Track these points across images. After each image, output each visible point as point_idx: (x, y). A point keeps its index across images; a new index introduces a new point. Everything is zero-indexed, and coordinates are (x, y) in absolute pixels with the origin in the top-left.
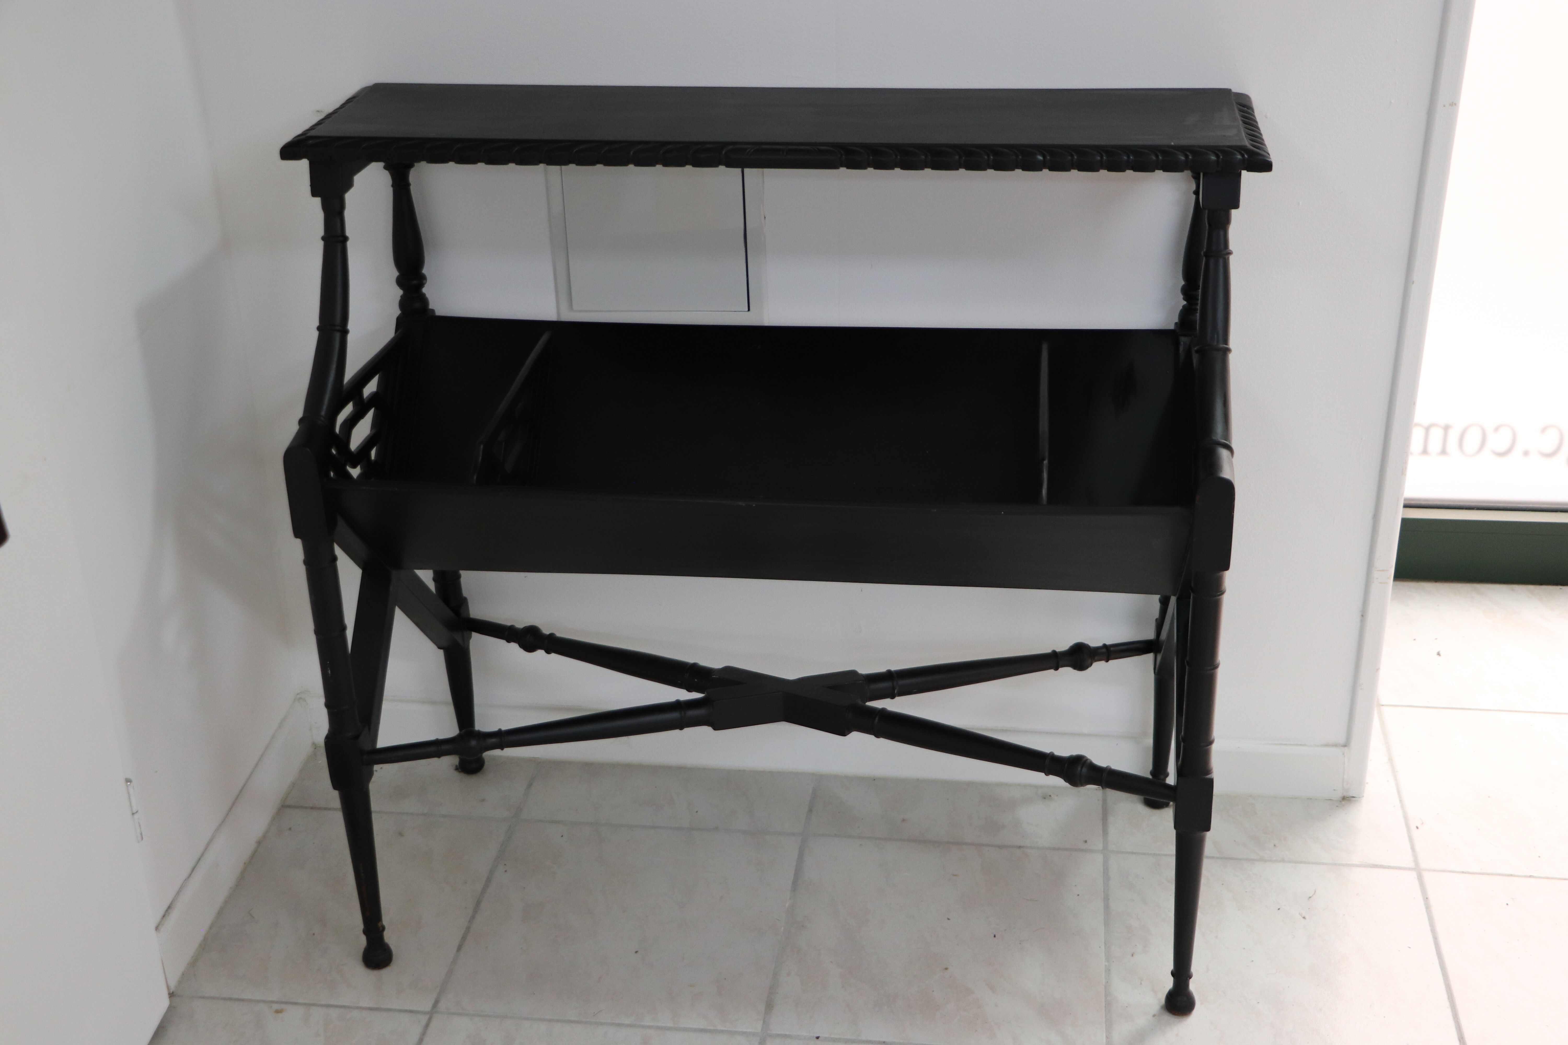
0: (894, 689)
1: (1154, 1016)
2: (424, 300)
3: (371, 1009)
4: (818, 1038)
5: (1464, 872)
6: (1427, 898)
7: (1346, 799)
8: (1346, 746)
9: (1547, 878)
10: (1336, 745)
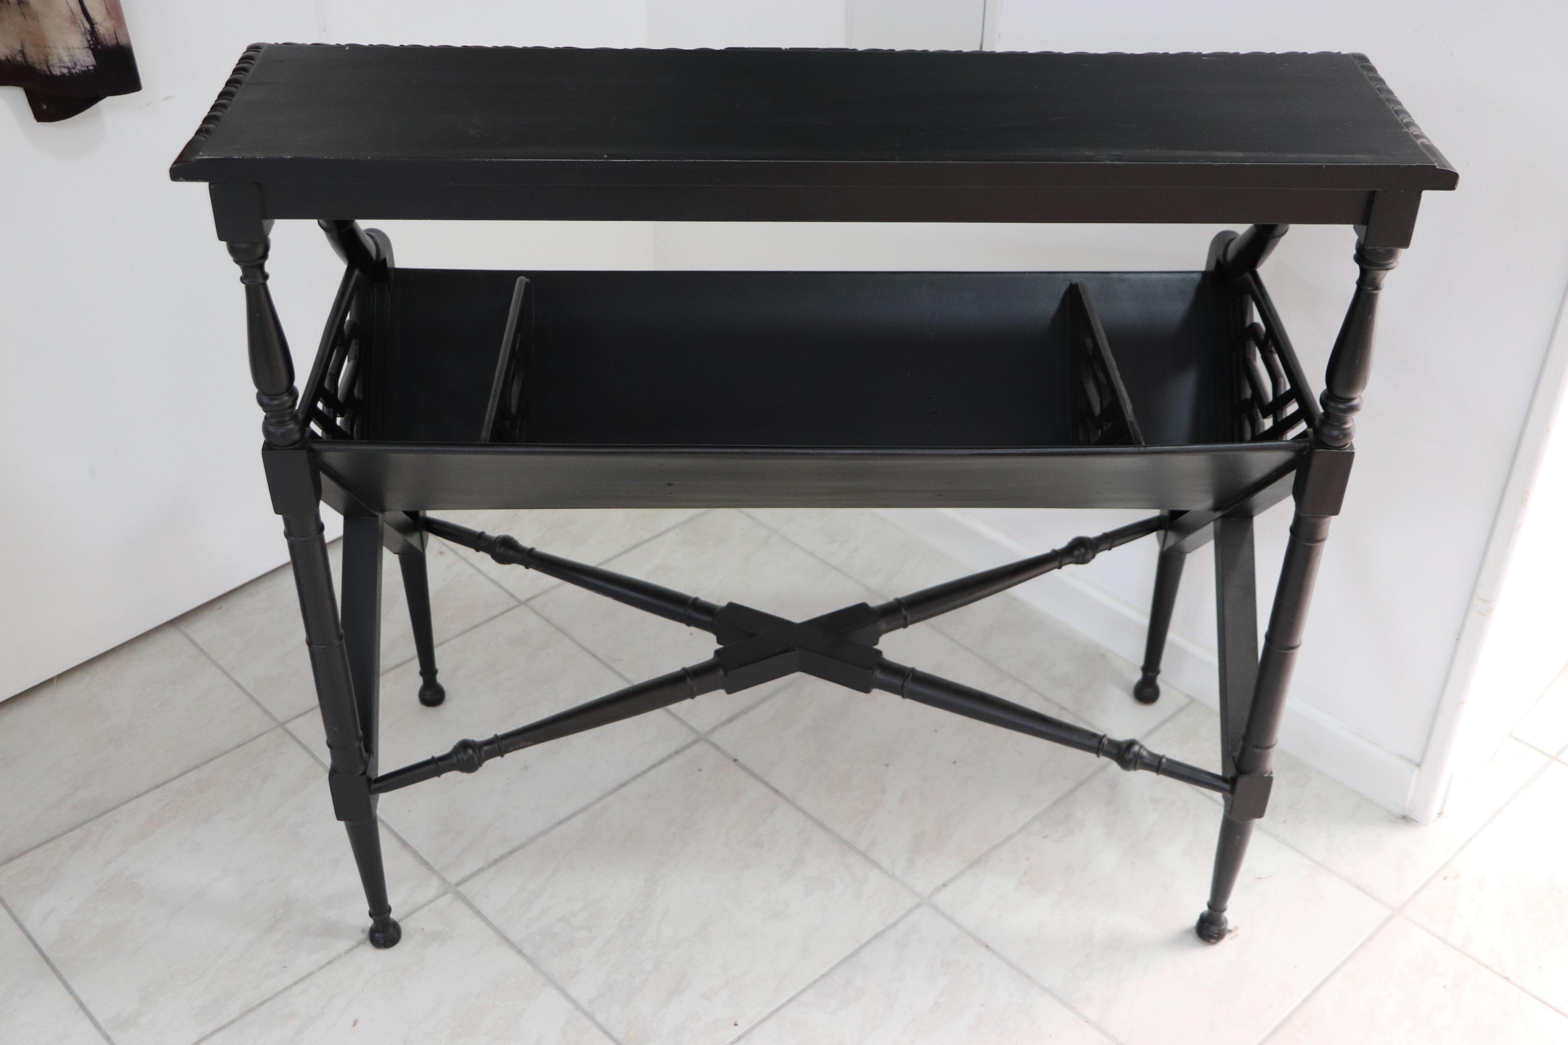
5: (1439, 938)
6: (1370, 938)
7: (1406, 819)
8: (1418, 765)
9: (1522, 989)
10: (1410, 761)
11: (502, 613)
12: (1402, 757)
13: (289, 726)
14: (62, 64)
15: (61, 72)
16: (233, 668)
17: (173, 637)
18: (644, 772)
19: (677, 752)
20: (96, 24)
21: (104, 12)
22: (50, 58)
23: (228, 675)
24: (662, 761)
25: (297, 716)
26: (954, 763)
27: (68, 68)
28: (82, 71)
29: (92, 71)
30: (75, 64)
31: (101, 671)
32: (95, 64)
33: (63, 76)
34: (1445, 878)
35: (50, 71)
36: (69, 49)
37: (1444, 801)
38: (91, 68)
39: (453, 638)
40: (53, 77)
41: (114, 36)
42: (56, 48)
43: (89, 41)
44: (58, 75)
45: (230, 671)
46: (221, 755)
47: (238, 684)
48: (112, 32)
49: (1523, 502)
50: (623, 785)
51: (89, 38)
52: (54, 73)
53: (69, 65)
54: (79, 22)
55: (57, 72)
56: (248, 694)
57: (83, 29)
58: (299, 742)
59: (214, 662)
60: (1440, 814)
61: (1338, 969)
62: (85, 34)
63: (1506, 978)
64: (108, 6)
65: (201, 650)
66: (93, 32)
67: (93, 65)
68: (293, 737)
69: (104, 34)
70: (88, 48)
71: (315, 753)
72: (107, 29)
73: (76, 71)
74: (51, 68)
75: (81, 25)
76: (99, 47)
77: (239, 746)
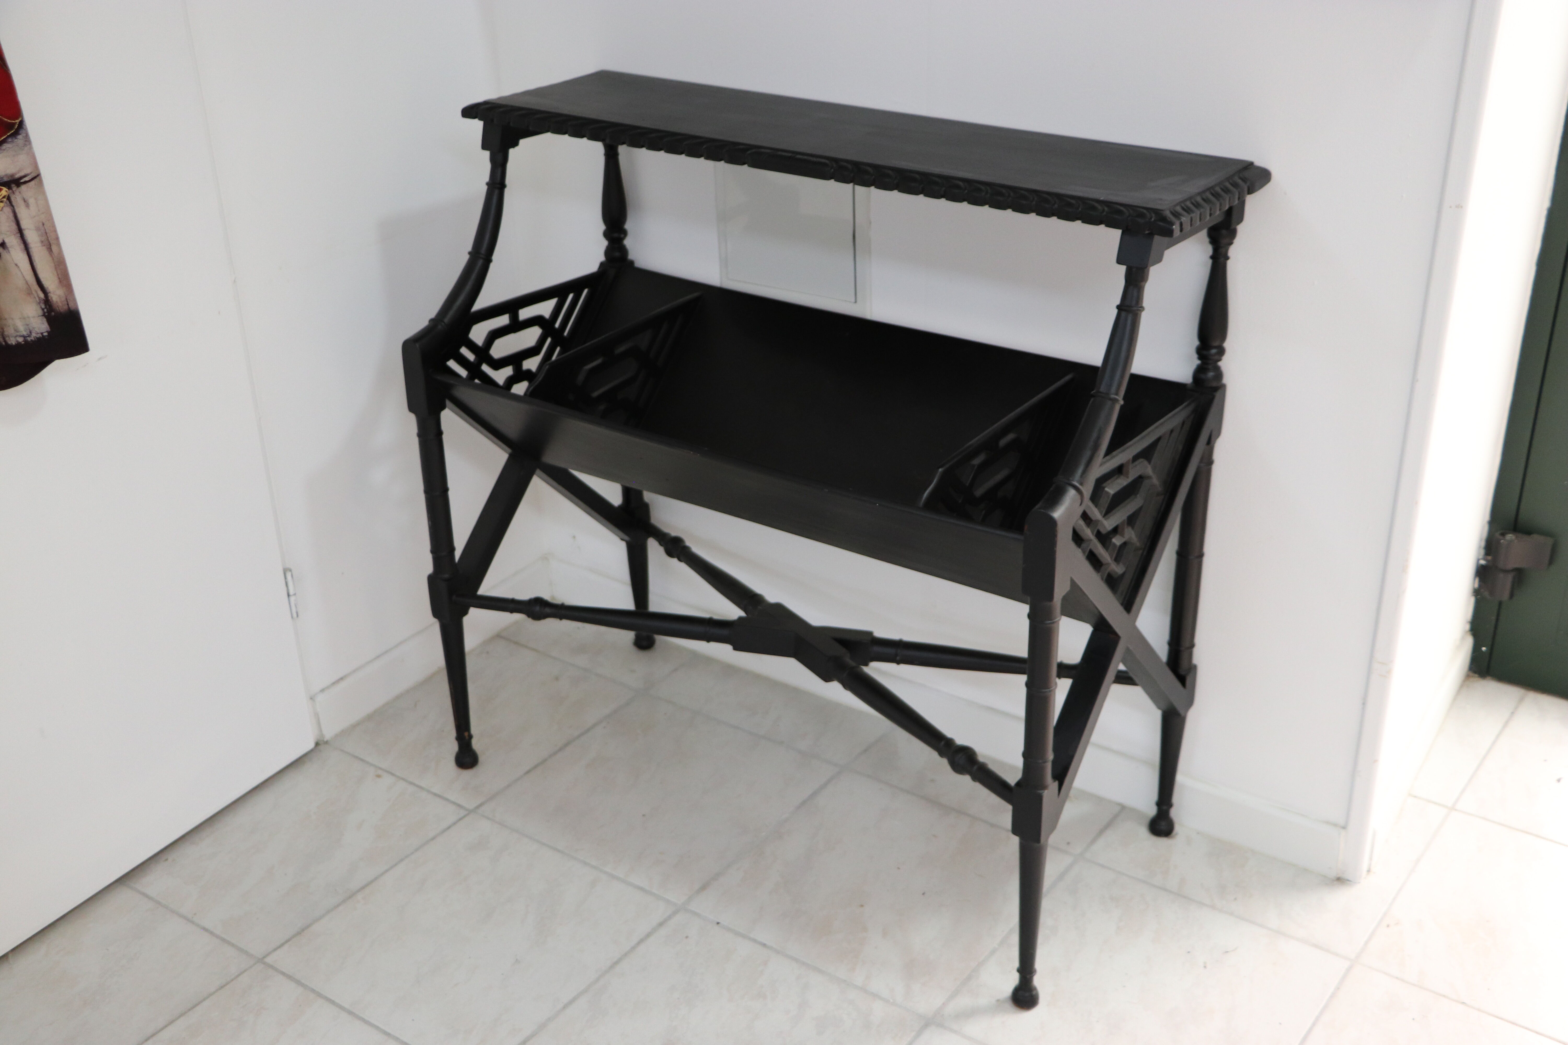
0: (896, 655)
1: (998, 1000)
2: (624, 251)
3: (436, 795)
4: (718, 923)
5: (1397, 978)
6: (1338, 988)
7: (1340, 880)
8: (1344, 828)
9: (1479, 1010)
10: (1335, 825)
11: (454, 824)
12: (1328, 823)
13: (268, 960)
14: (18, 334)
15: (17, 341)
16: (195, 914)
17: (124, 895)
18: (633, 948)
19: (661, 924)
20: (50, 293)
21: (57, 281)
22: (5, 330)
23: (193, 922)
24: (648, 935)
25: (275, 950)
26: (923, 894)
27: (24, 337)
28: (37, 338)
29: (46, 337)
30: (31, 332)
31: (56, 939)
32: (50, 330)
33: (18, 344)
34: (1388, 926)
35: (5, 341)
36: (24, 318)
37: (1371, 859)
38: (46, 334)
39: (412, 853)
40: (8, 347)
41: (66, 303)
42: (12, 319)
43: (43, 309)
44: (14, 344)
45: (193, 918)
46: (204, 999)
47: (205, 929)
48: (64, 299)
49: (1404, 569)
50: (617, 963)
51: (43, 306)
52: (10, 343)
53: (25, 333)
54: (34, 292)
55: (12, 341)
56: (217, 937)
57: (38, 300)
58: (283, 974)
59: (173, 912)
60: (1369, 871)
61: (1317, 1019)
62: (39, 303)
63: (1463, 1003)
64: (60, 275)
65: (159, 903)
66: (47, 301)
67: (47, 332)
68: (276, 970)
69: (57, 302)
70: (43, 316)
71: (303, 981)
72: (59, 296)
73: (31, 338)
74: (7, 339)
75: (36, 296)
76: (53, 314)
77: (222, 987)
